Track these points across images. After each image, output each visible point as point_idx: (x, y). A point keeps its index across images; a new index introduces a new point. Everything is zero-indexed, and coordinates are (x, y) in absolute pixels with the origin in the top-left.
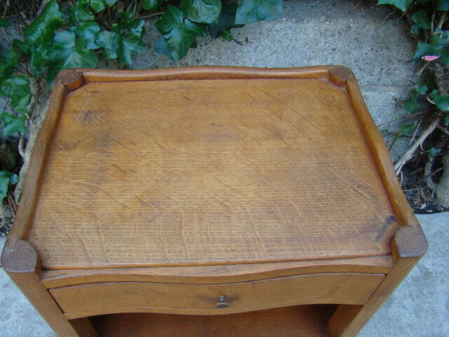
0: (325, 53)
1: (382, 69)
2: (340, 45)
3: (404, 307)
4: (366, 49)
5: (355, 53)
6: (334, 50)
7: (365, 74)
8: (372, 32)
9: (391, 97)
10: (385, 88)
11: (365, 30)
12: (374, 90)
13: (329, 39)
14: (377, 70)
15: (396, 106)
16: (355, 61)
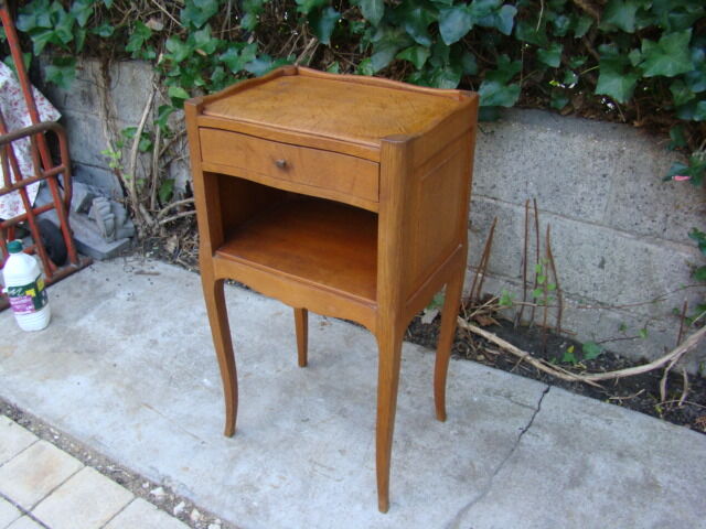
0: (594, 179)
1: (667, 216)
2: (611, 172)
3: (590, 498)
4: (644, 184)
5: (631, 186)
6: (604, 176)
7: (644, 218)
8: (650, 162)
9: (682, 261)
10: (674, 246)
11: (641, 157)
12: (659, 244)
13: (599, 161)
14: (660, 215)
15: (691, 276)
16: (631, 197)
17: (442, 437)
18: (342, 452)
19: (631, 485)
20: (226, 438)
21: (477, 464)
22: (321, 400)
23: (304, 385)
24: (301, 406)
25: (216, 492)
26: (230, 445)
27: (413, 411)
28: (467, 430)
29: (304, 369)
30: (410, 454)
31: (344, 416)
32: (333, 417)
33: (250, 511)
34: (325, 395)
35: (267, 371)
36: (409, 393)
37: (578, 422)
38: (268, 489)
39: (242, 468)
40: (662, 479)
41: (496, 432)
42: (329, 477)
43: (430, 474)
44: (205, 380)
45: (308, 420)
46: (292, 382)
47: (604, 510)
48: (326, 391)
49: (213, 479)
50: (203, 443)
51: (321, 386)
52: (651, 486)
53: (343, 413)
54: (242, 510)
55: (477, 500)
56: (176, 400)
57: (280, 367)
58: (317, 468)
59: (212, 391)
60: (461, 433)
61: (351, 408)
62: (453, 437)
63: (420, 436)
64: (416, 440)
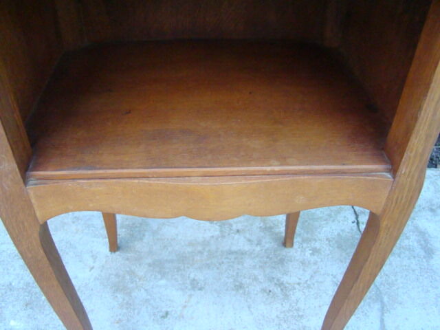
17: (303, 263)
22: (163, 282)
23: (132, 273)
24: (147, 301)
27: (258, 249)
28: (317, 245)
29: (117, 253)
30: (293, 298)
31: (200, 289)
32: (190, 296)
34: (163, 275)
36: (238, 231)
41: (339, 234)
44: (12, 323)
45: (167, 313)
46: (117, 275)
48: (159, 267)
51: (150, 265)
53: (195, 285)
55: (383, 310)
57: (90, 262)
60: (315, 251)
61: (200, 276)
62: (313, 259)
63: (286, 273)
64: (285, 279)
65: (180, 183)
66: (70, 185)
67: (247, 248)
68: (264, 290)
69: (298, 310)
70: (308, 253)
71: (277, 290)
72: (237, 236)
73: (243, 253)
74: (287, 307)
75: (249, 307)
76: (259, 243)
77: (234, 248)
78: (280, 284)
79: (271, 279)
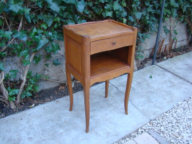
18: (106, 115)
19: (137, 84)
20: (88, 133)
21: (122, 98)
23: (79, 113)
25: (107, 140)
26: (91, 133)
27: (101, 100)
28: (112, 95)
31: (95, 110)
33: (116, 135)
35: (67, 118)
36: (94, 99)
37: (120, 83)
38: (111, 130)
39: (101, 133)
40: (138, 81)
41: (115, 92)
42: (113, 119)
43: (121, 105)
44: (60, 131)
46: (76, 115)
47: (142, 89)
49: (101, 140)
50: (86, 138)
52: (139, 83)
54: (116, 137)
56: (64, 140)
57: (67, 115)
58: (109, 120)
59: (66, 131)
60: (112, 97)
61: (93, 109)
62: (113, 98)
63: (109, 102)
64: (110, 103)
65: (108, 74)
66: (95, 78)
67: (98, 101)
68: (107, 106)
69: (116, 107)
70: (111, 97)
71: (110, 105)
72: (95, 99)
73: (99, 102)
74: (113, 107)
75: (106, 110)
76: (100, 99)
77: (96, 101)
78: (110, 104)
79: (107, 104)
